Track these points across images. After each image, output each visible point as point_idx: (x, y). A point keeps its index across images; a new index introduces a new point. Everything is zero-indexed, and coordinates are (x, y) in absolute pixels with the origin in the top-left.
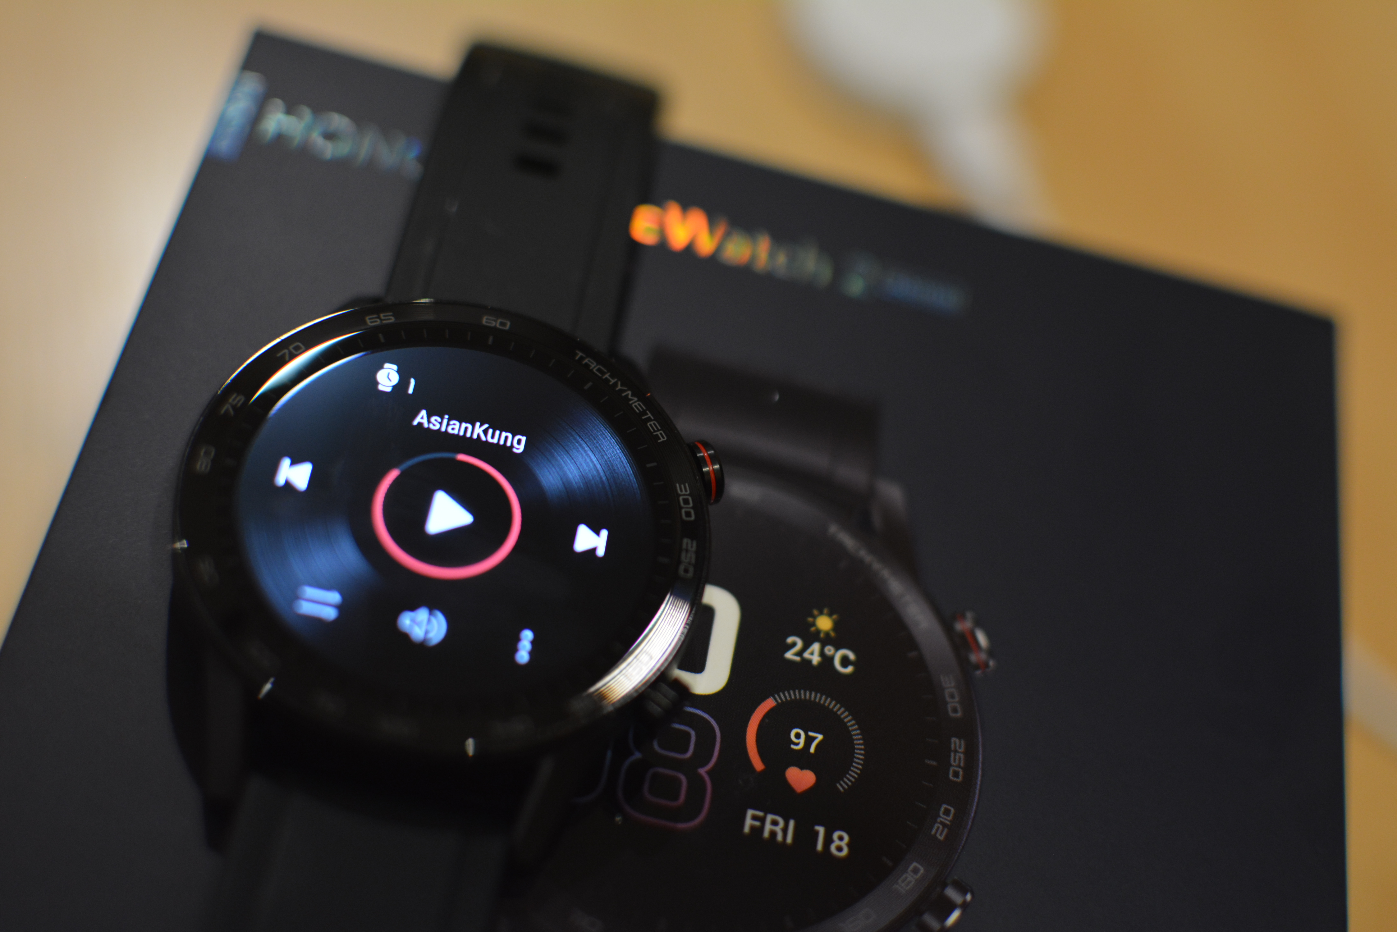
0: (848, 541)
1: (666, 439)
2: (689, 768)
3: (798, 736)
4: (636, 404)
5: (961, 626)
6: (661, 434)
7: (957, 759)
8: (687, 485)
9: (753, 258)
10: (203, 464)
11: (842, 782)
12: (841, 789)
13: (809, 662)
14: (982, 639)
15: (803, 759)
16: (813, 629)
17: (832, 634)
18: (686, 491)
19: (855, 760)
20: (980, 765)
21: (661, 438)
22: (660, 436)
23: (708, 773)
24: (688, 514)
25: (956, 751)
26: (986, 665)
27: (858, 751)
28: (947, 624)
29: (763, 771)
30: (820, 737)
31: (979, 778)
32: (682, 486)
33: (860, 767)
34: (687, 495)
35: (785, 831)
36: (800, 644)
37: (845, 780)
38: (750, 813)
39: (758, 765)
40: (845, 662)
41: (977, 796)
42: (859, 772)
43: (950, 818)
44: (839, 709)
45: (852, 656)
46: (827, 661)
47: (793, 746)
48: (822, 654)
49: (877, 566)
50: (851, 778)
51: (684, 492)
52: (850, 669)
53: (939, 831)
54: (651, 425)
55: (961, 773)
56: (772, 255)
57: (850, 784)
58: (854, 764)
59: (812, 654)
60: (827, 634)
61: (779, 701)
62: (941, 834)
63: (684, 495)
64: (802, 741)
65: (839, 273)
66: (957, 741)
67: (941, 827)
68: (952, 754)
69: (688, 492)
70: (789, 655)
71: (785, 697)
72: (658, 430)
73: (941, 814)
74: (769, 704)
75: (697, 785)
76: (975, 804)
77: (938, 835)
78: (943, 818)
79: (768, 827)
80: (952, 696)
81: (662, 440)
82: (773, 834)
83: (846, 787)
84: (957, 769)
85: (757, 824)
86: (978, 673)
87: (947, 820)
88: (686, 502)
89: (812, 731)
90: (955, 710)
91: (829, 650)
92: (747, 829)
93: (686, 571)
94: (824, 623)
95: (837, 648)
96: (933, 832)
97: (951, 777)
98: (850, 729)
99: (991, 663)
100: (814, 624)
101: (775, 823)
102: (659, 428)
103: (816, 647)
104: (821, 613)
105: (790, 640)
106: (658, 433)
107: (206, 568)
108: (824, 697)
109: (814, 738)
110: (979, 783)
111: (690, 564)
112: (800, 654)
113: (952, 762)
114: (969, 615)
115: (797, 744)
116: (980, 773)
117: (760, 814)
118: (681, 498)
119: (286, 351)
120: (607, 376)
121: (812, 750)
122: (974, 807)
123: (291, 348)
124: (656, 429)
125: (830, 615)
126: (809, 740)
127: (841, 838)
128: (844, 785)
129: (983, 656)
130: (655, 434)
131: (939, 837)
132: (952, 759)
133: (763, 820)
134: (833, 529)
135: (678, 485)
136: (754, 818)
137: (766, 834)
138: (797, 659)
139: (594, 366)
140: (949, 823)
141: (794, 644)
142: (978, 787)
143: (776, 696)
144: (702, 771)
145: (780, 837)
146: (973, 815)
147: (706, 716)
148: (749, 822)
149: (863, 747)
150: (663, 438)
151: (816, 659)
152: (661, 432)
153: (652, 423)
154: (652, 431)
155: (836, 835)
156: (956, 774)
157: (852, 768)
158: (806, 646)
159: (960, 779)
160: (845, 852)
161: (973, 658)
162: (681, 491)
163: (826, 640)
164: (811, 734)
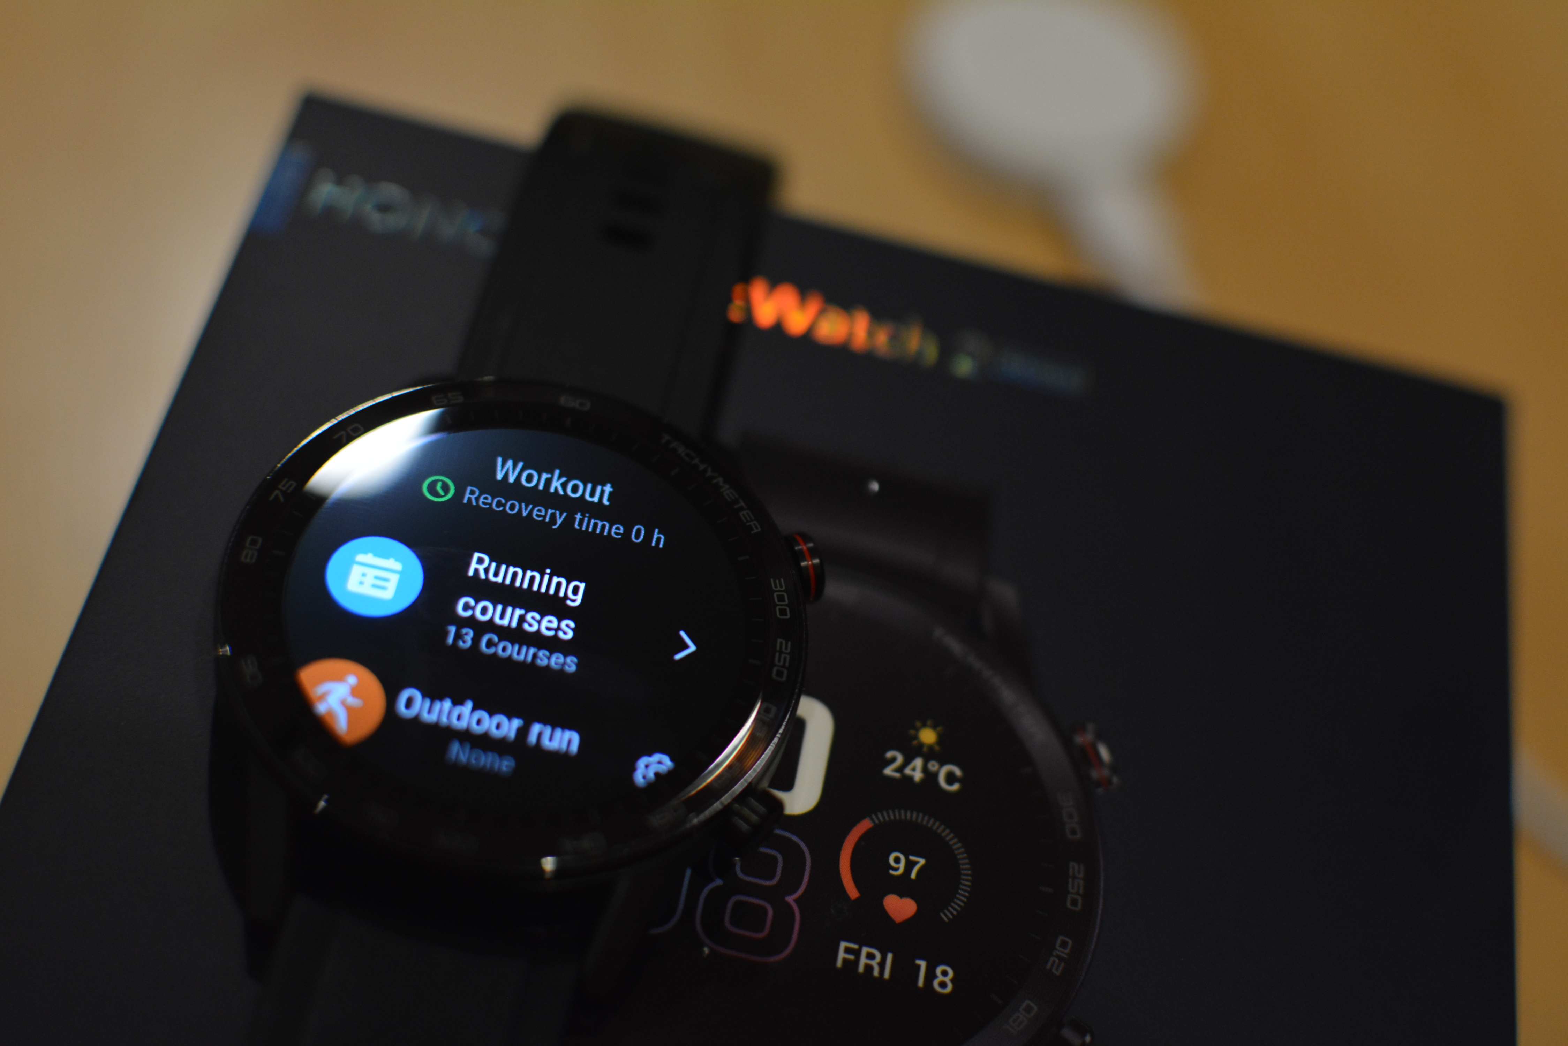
0: (955, 646)
1: (759, 530)
2: (775, 895)
3: (897, 860)
4: (727, 492)
5: (1079, 739)
6: (755, 524)
7: (1076, 886)
8: (782, 580)
9: (850, 335)
10: (249, 556)
11: (946, 911)
12: (946, 919)
13: (910, 779)
14: (1104, 753)
15: (902, 887)
16: (915, 742)
17: (937, 748)
18: (781, 587)
19: (961, 887)
20: (1102, 892)
21: (755, 529)
22: (753, 526)
23: (796, 901)
24: (783, 612)
25: (1074, 877)
26: (1109, 782)
27: (964, 877)
28: (1065, 737)
29: (857, 899)
30: (922, 861)
31: (1101, 907)
32: (777, 581)
33: (967, 894)
34: (781, 591)
35: (882, 965)
36: (900, 759)
37: (950, 908)
38: (843, 945)
39: (853, 892)
40: (951, 778)
41: (1097, 927)
42: (965, 900)
43: (1067, 951)
44: (944, 831)
45: (958, 772)
46: (930, 777)
47: (891, 872)
48: (925, 770)
49: (987, 673)
50: (956, 907)
51: (779, 588)
52: (955, 787)
53: (1055, 965)
54: (743, 515)
55: (1080, 901)
56: (871, 334)
57: (955, 913)
58: (960, 891)
59: (914, 769)
60: (931, 747)
61: (877, 822)
62: (1057, 969)
63: (779, 591)
64: (902, 866)
65: (947, 352)
66: (1076, 866)
67: (1057, 961)
68: (1070, 880)
69: (784, 588)
70: (888, 771)
71: (884, 817)
72: (752, 520)
73: (1057, 947)
74: (865, 825)
75: (784, 915)
76: (1096, 935)
77: (1054, 970)
78: (1058, 951)
79: (863, 960)
80: (1071, 816)
81: (755, 531)
82: (869, 968)
83: (951, 916)
84: (1075, 897)
85: (851, 957)
86: (1100, 791)
87: (1064, 953)
88: (781, 598)
89: (913, 855)
90: (1074, 832)
91: (933, 766)
92: (839, 964)
93: (780, 674)
94: (928, 736)
95: (942, 764)
96: (1048, 966)
97: (1068, 905)
98: (956, 852)
99: (1115, 780)
100: (916, 737)
101: (870, 956)
102: (753, 518)
103: (918, 762)
104: (924, 725)
105: (889, 754)
106: (752, 523)
107: (249, 667)
108: (926, 818)
109: (915, 863)
110: (1100, 912)
111: (784, 666)
112: (900, 770)
113: (1070, 889)
114: (1090, 727)
115: (897, 869)
116: (1101, 901)
117: (855, 946)
118: (775, 595)
119: (343, 433)
120: (696, 461)
121: (913, 875)
122: (1095, 939)
123: (349, 429)
124: (749, 519)
125: (934, 727)
126: (910, 865)
127: (945, 973)
128: (948, 914)
129: (1106, 772)
130: (748, 524)
131: (1055, 972)
132: (1070, 885)
133: (857, 953)
134: (938, 632)
135: (772, 580)
136: (848, 950)
137: (861, 969)
138: (897, 775)
139: (682, 450)
140: (1065, 956)
141: (894, 760)
142: (1099, 917)
143: (874, 816)
144: (790, 899)
145: (876, 973)
146: (1093, 947)
147: (795, 838)
148: (841, 955)
149: (970, 872)
150: (757, 528)
151: (918, 776)
152: (755, 522)
153: (745, 512)
154: (745, 521)
155: (939, 970)
156: (1074, 903)
157: (958, 896)
158: (908, 761)
159: (1078, 908)
160: (950, 988)
161: (1095, 774)
162: (776, 587)
163: (929, 754)
164: (912, 858)
